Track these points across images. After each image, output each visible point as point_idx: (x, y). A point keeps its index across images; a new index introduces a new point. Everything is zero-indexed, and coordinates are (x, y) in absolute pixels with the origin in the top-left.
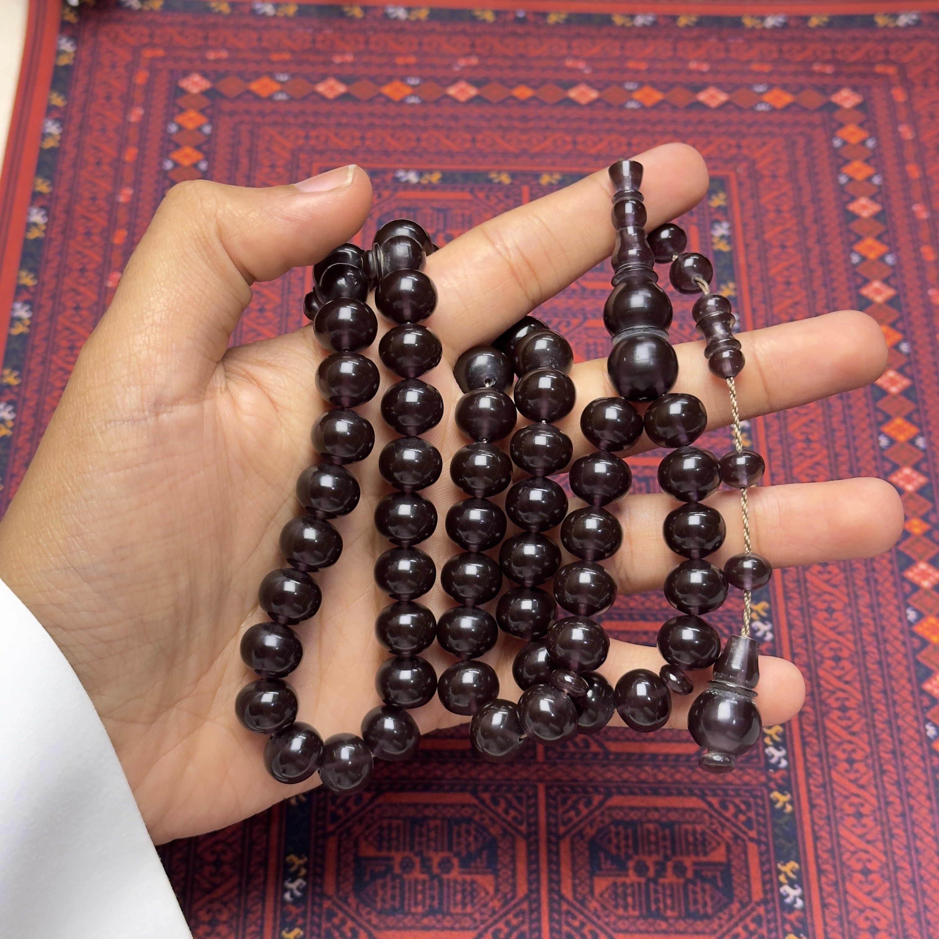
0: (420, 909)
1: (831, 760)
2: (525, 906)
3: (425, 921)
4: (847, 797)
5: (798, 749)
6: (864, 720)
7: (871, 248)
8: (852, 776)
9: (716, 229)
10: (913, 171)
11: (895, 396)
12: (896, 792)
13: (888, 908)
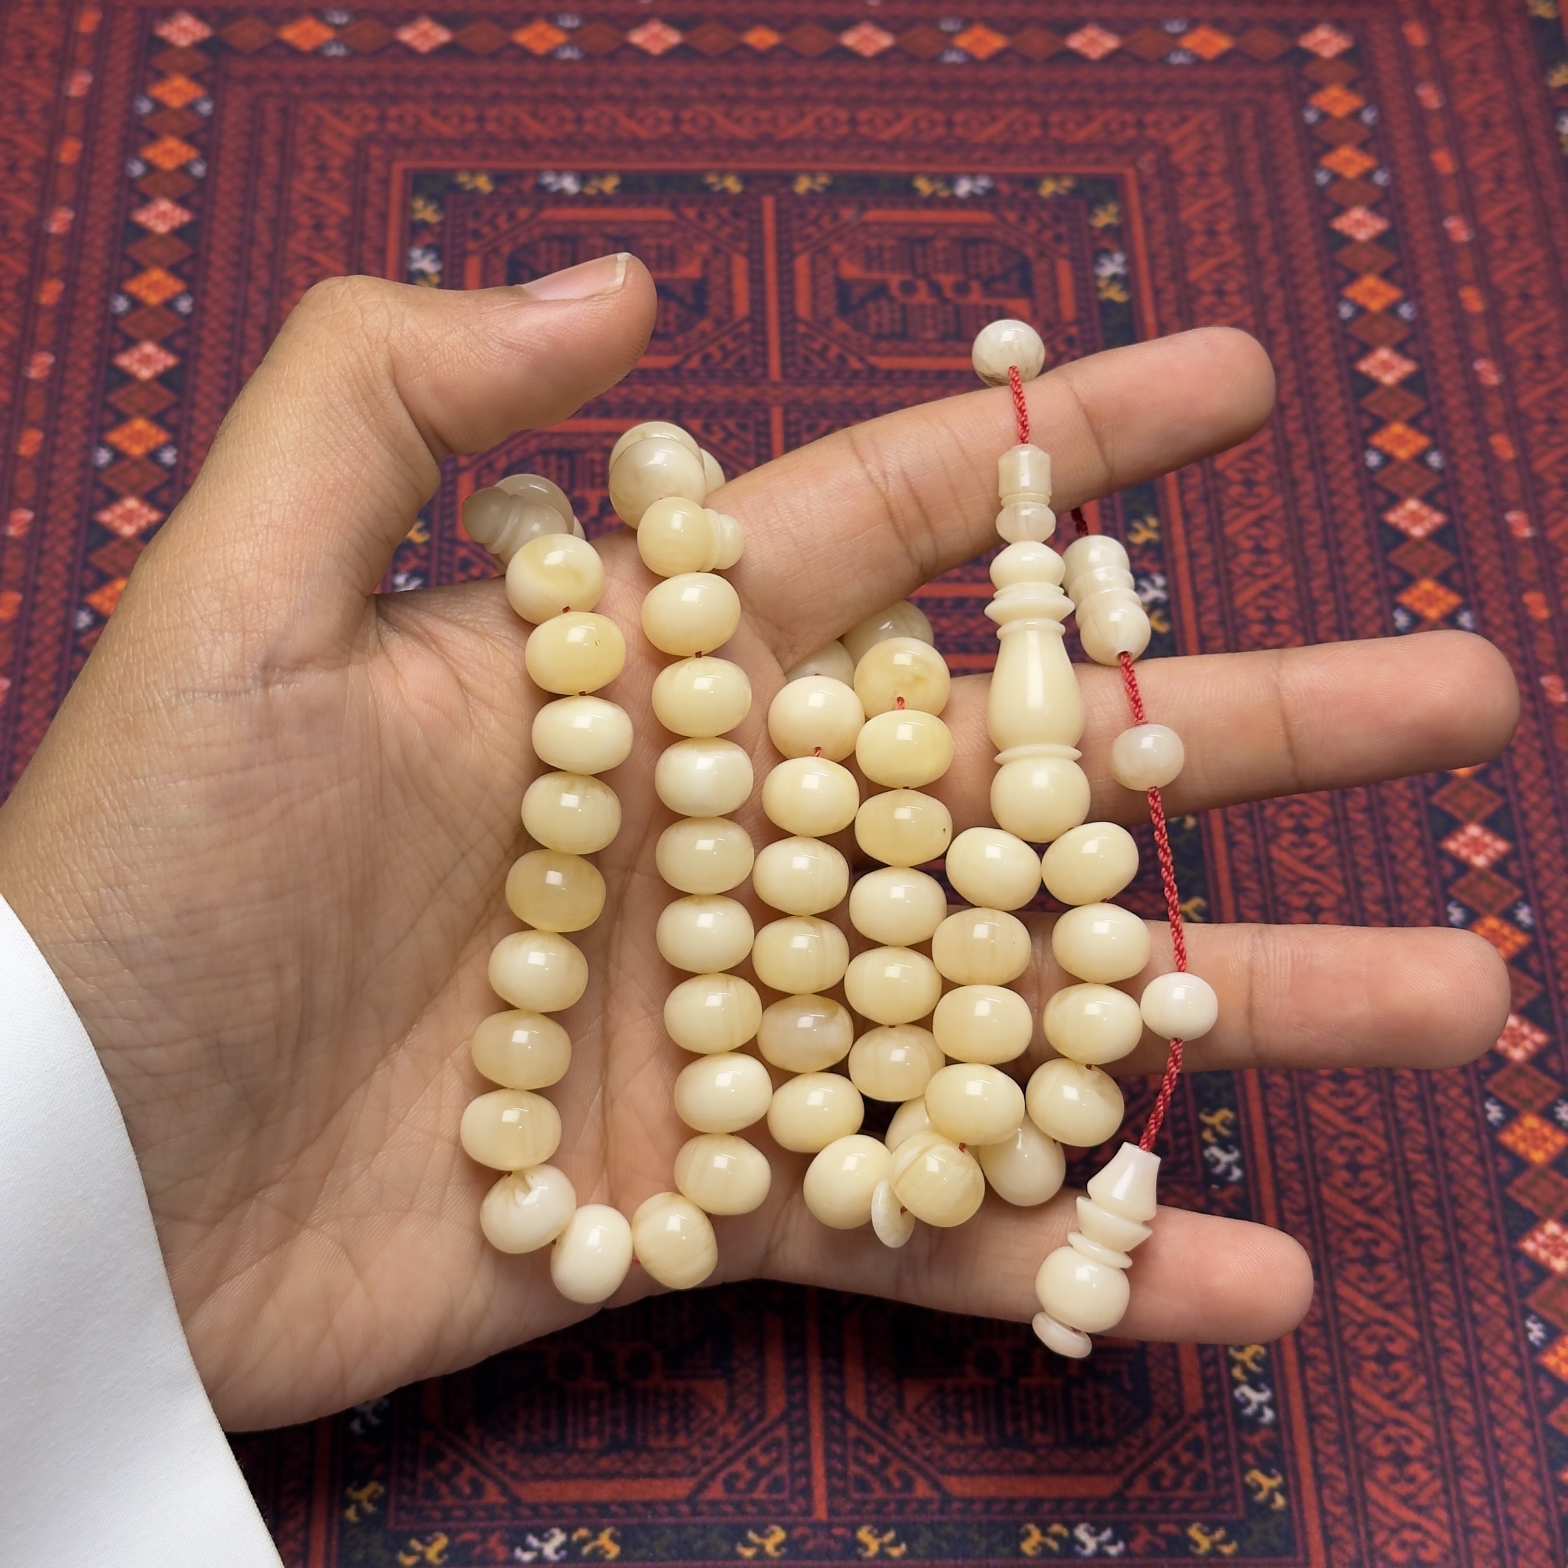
0: (594, 1442)
1: (1320, 1167)
2: (781, 1432)
3: (604, 1463)
4: (1348, 1230)
5: (1261, 1149)
6: (1375, 1097)
7: (1372, 293)
8: (1357, 1194)
9: (1102, 265)
10: (1443, 161)
11: (1419, 543)
12: (1436, 1220)
13: (1425, 1421)
